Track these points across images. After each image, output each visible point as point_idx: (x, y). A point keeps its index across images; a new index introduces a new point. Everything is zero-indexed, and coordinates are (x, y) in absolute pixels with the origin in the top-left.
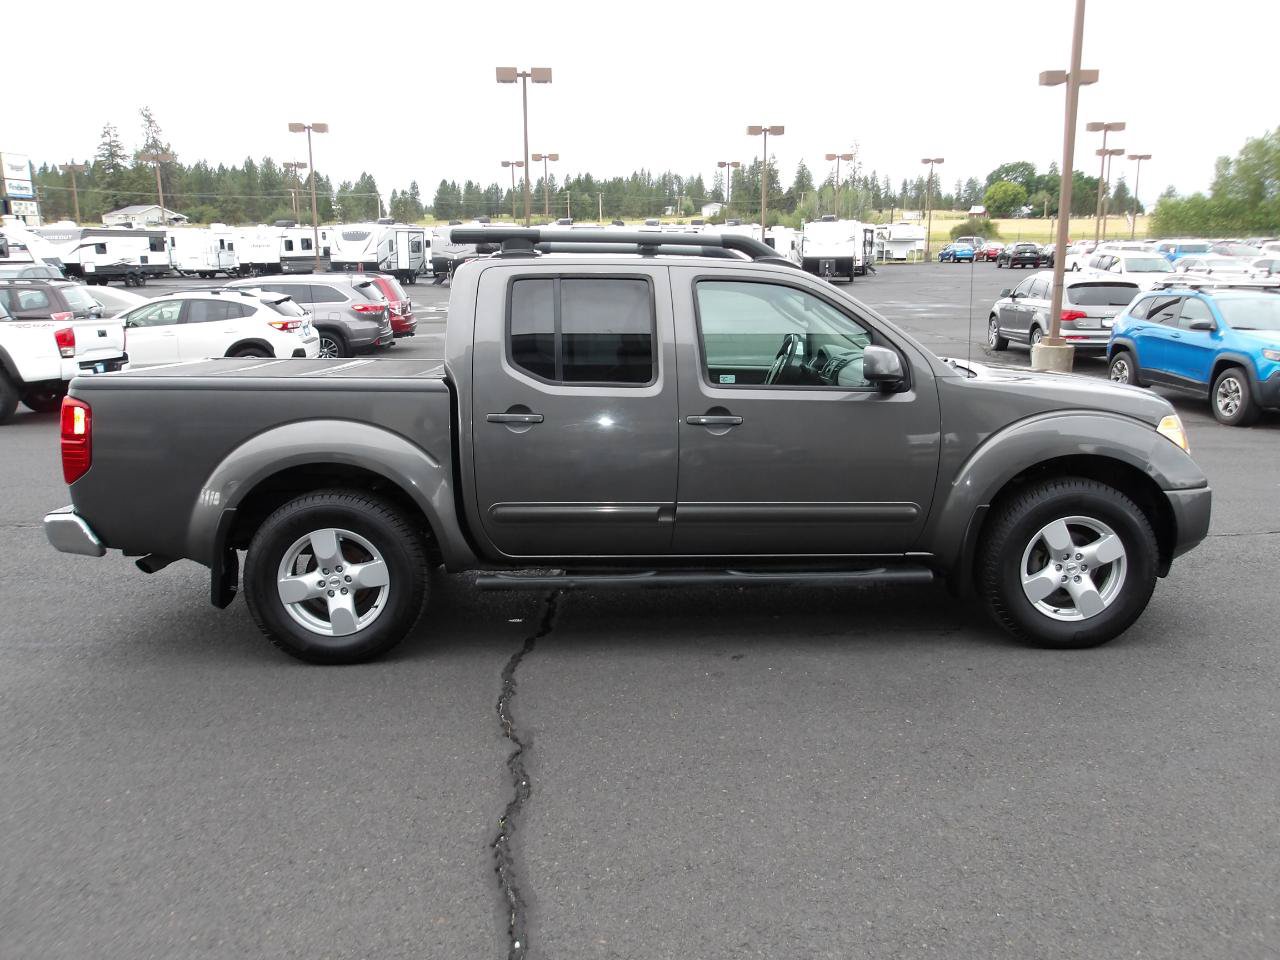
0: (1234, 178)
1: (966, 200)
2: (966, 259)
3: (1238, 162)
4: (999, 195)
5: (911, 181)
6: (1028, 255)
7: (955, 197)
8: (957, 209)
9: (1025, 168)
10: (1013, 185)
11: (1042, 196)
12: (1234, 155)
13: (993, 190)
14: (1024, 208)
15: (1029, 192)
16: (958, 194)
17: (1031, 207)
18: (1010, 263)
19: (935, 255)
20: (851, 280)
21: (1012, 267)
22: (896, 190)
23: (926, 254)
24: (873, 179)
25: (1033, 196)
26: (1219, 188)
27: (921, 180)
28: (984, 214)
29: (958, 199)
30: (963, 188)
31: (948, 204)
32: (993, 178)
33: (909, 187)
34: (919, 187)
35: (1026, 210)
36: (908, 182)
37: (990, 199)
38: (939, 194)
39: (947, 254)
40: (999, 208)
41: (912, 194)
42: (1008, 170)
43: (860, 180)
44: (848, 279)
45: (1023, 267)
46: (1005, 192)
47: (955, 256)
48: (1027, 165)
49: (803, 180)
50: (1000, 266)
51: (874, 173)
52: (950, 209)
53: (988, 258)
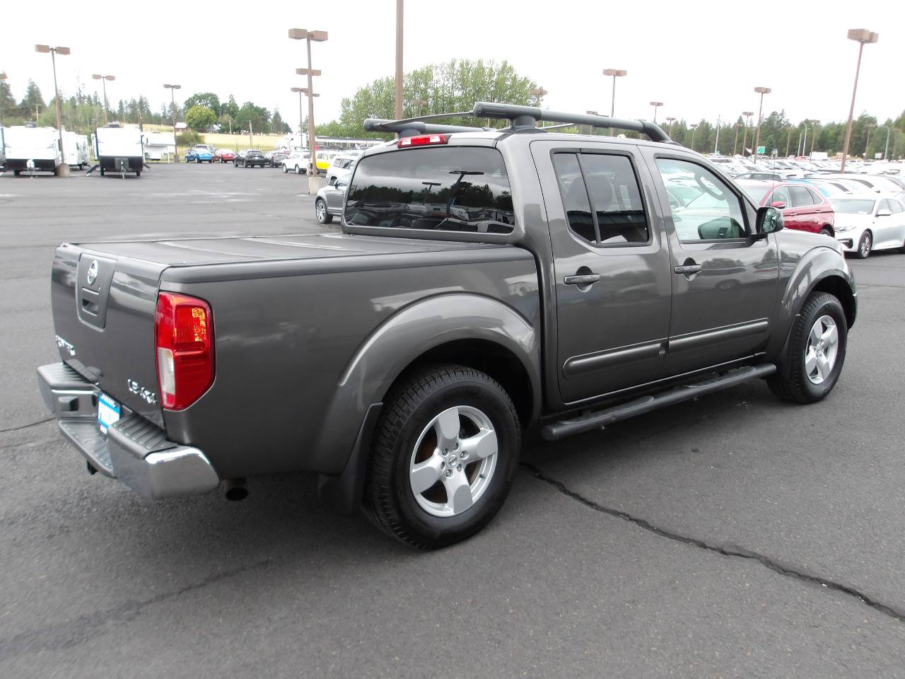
0: (352, 112)
1: (170, 118)
2: (207, 160)
3: (354, 103)
4: (197, 116)
5: (126, 102)
6: (257, 158)
7: (162, 115)
8: (164, 124)
9: (212, 98)
10: (206, 109)
11: (227, 118)
12: (352, 99)
13: (191, 111)
14: (215, 126)
15: (218, 115)
16: (164, 113)
17: (220, 125)
18: (244, 164)
19: (182, 158)
20: (138, 175)
21: (246, 167)
22: (115, 108)
23: (175, 156)
24: (96, 98)
25: (220, 117)
26: (345, 119)
27: (134, 101)
28: (186, 128)
29: (164, 117)
30: (168, 109)
31: (157, 120)
32: (190, 104)
33: (124, 106)
34: (133, 106)
35: (217, 127)
36: (123, 102)
37: (190, 118)
38: (149, 112)
39: (192, 156)
40: (197, 125)
41: (129, 111)
42: (201, 98)
43: (84, 98)
44: (135, 174)
45: (253, 167)
46: (201, 113)
47: (198, 159)
48: (213, 95)
49: (34, 95)
50: (237, 166)
51: (96, 93)
52: (159, 124)
53: (223, 160)
